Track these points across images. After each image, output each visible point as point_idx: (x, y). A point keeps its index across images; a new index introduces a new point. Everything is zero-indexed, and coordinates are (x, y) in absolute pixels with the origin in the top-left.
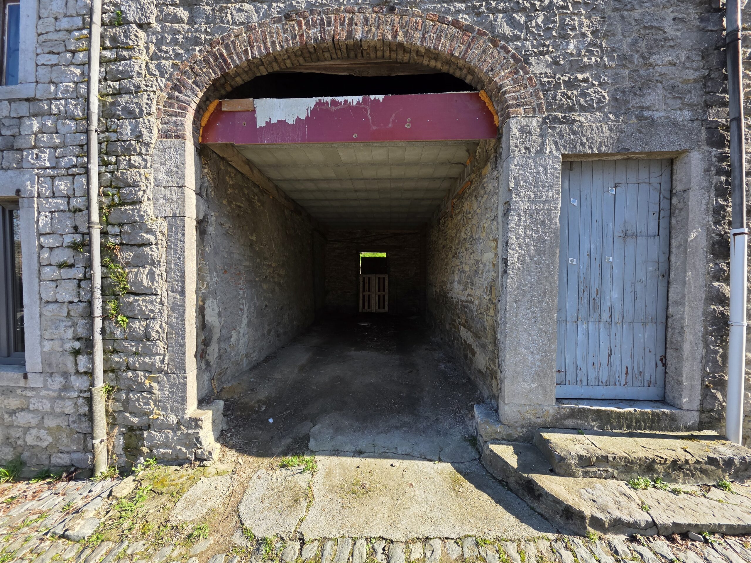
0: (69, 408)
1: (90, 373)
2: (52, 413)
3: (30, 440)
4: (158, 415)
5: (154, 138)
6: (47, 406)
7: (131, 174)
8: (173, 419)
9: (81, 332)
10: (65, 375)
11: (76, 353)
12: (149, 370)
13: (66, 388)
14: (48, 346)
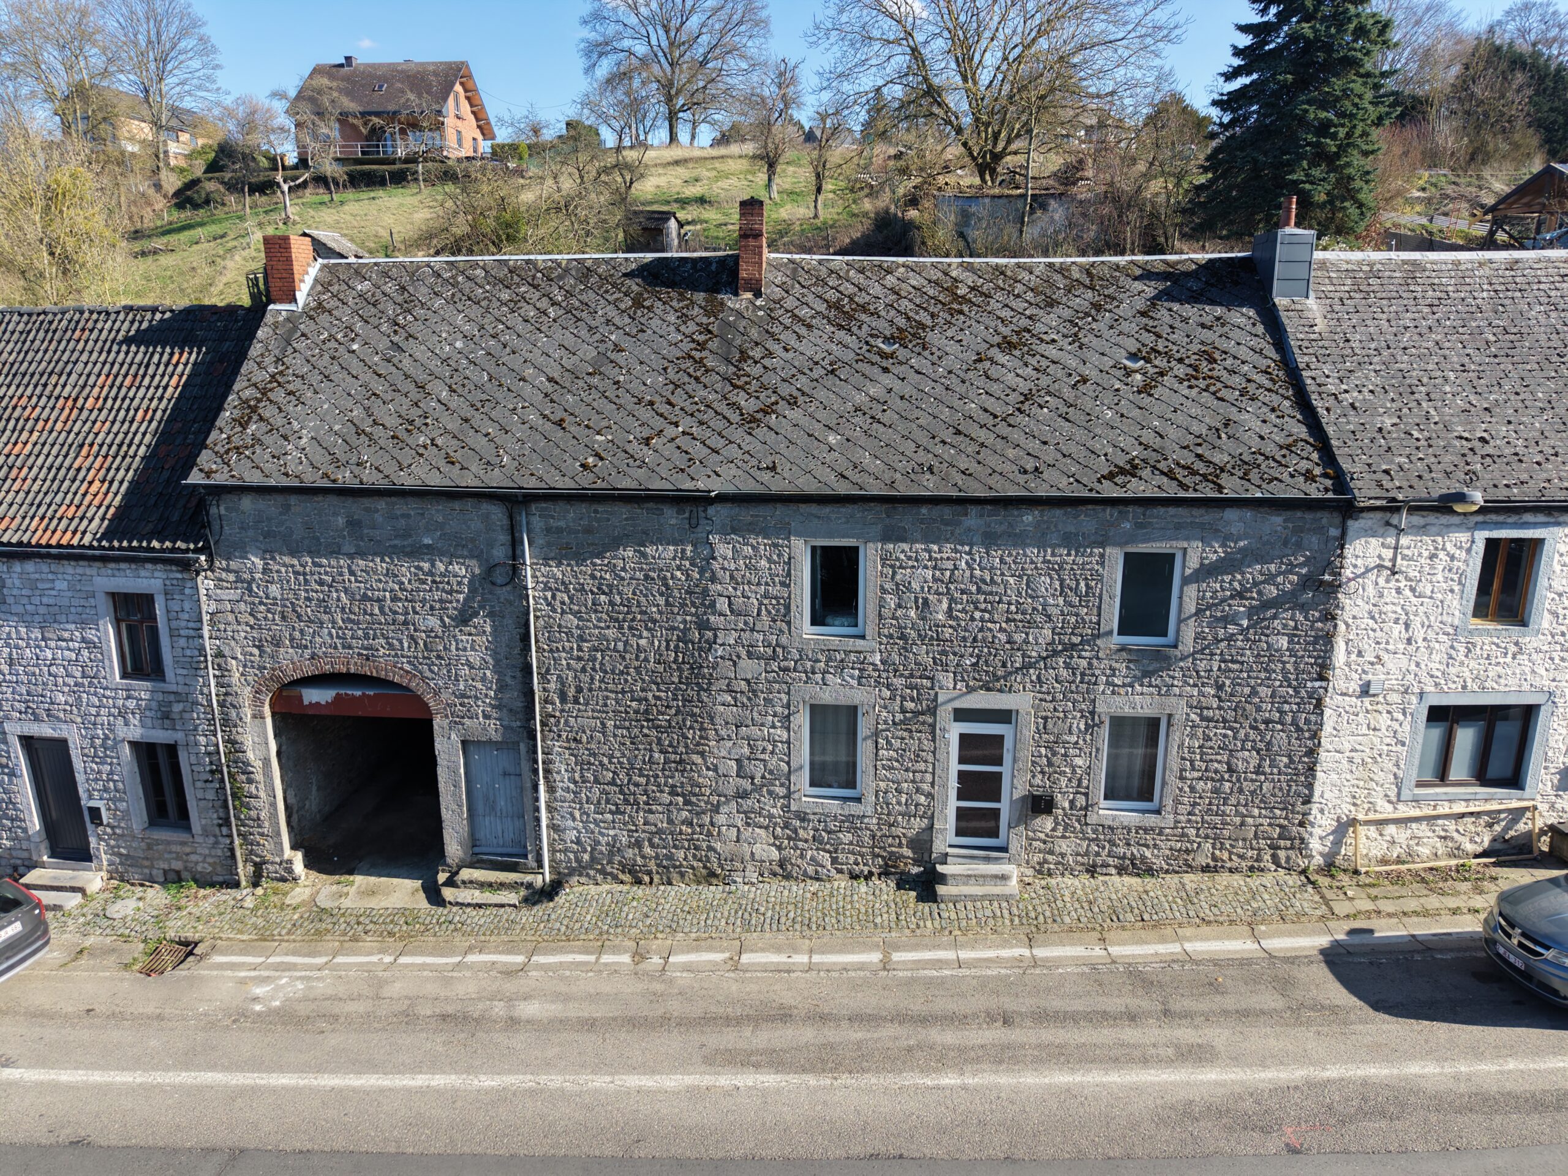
0: (219, 853)
1: (230, 836)
2: (210, 855)
3: (199, 869)
4: (269, 857)
5: (248, 719)
6: (207, 852)
7: (239, 738)
8: (278, 860)
9: (222, 815)
10: (215, 836)
11: (220, 826)
12: (262, 835)
13: (217, 843)
14: (204, 822)
